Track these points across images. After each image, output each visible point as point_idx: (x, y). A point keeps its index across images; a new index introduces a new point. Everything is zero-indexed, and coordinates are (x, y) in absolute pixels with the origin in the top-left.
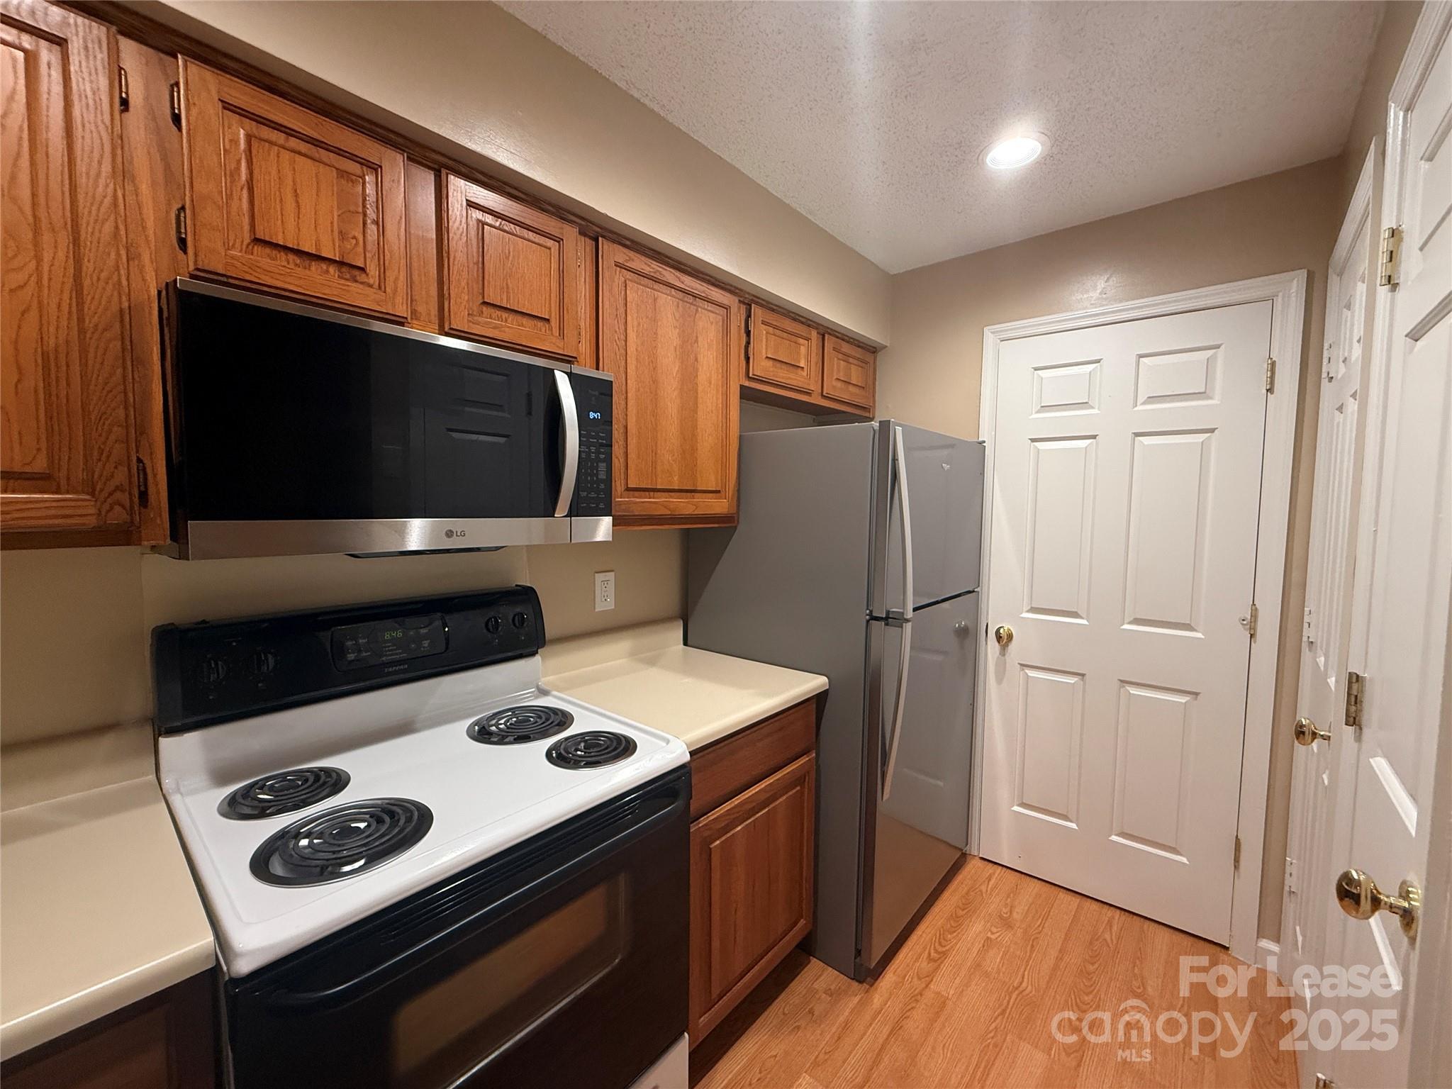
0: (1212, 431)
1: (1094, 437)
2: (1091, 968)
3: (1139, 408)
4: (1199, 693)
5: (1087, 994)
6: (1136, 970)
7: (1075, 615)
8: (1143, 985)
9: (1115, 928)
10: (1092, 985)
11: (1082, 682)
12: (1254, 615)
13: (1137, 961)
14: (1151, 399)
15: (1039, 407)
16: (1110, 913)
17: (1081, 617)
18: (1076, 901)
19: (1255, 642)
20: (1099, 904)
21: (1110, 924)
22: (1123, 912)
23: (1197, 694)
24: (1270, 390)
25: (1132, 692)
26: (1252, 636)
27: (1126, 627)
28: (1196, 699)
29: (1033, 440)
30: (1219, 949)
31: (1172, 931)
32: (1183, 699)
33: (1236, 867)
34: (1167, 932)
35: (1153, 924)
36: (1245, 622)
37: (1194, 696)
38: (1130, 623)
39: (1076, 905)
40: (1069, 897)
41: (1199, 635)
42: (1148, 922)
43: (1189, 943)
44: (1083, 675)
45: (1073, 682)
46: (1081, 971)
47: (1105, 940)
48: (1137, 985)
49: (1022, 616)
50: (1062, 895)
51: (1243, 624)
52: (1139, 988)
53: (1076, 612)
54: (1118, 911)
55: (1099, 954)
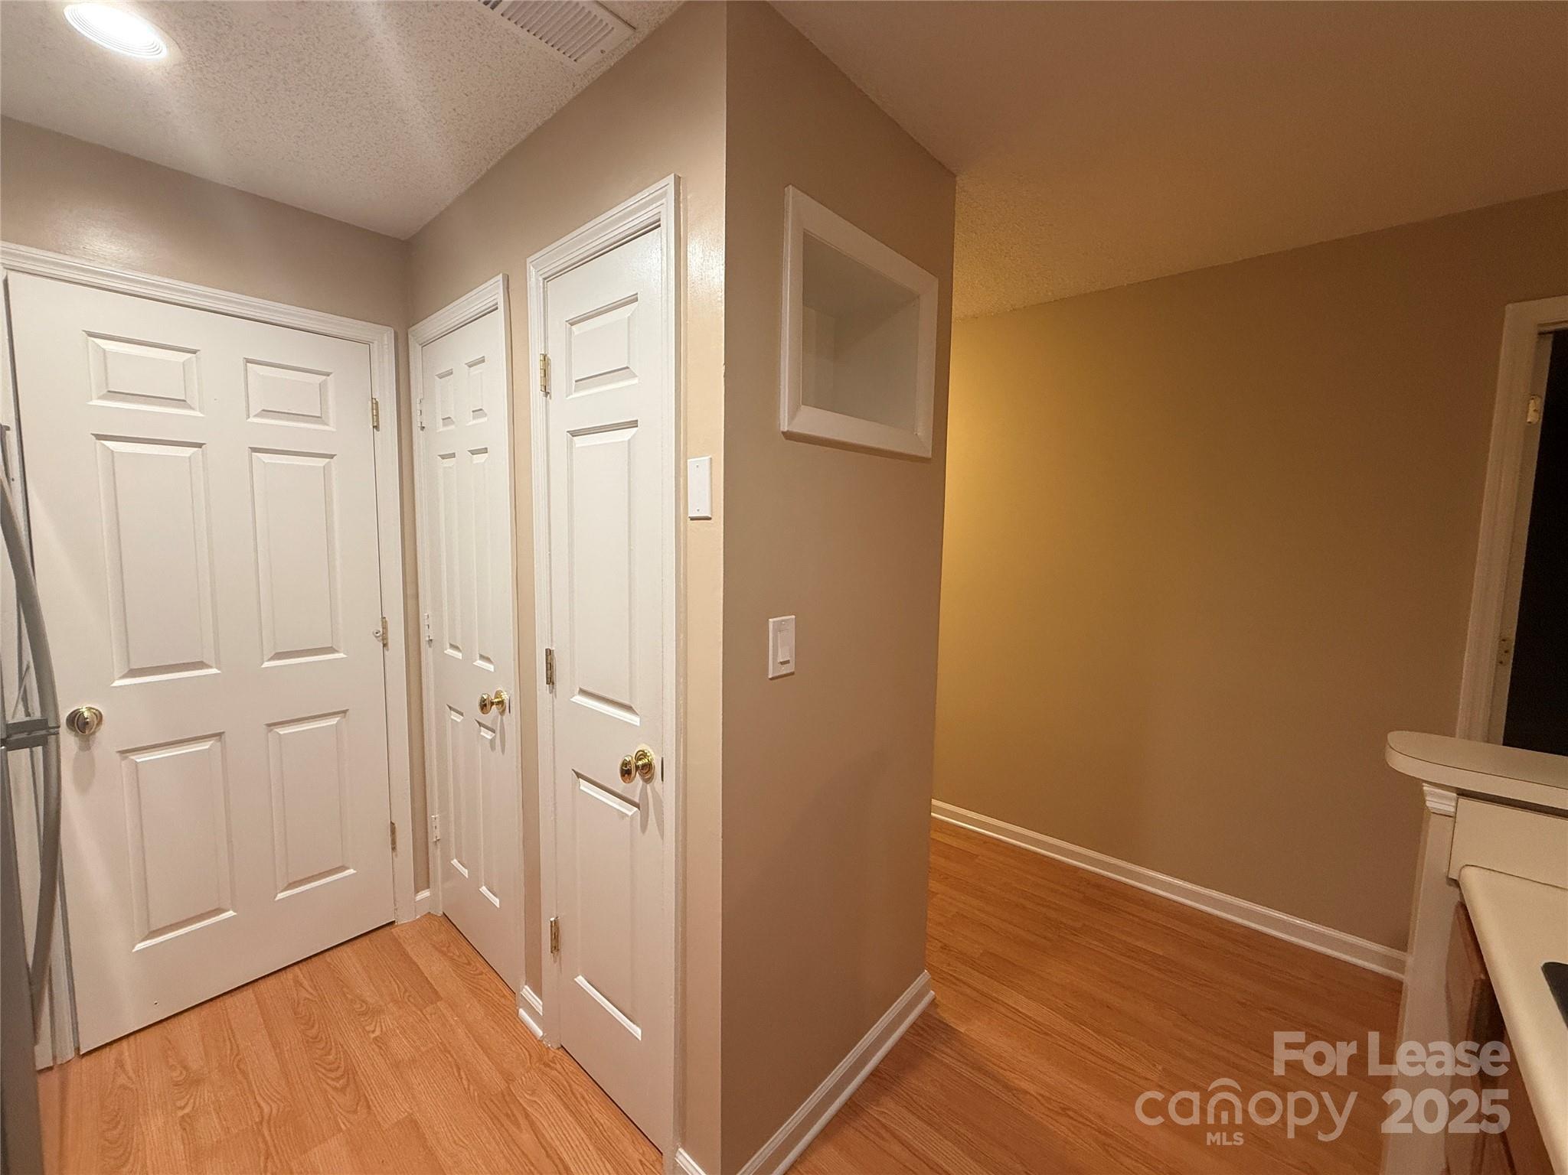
0: (332, 457)
1: (200, 445)
2: (314, 1031)
3: (252, 420)
4: (347, 710)
5: (329, 1054)
6: (349, 996)
7: (201, 665)
8: (363, 1001)
9: (306, 983)
10: (327, 1043)
11: (219, 744)
12: (385, 628)
13: (345, 989)
14: (266, 413)
15: (105, 392)
16: (289, 975)
17: (208, 666)
18: (249, 993)
19: (388, 650)
20: (273, 977)
21: (298, 983)
22: (300, 965)
23: (345, 712)
24: (376, 427)
25: (281, 733)
26: (385, 645)
27: (266, 664)
28: (345, 717)
29: (99, 437)
30: (388, 928)
31: (349, 945)
32: (333, 721)
33: (394, 849)
34: (346, 948)
35: (331, 953)
36: (378, 635)
37: (343, 714)
38: (269, 660)
39: (252, 996)
40: (238, 997)
41: (342, 655)
42: (327, 954)
43: (368, 942)
44: (219, 735)
45: (207, 747)
46: (307, 1042)
47: (305, 999)
48: (359, 1006)
49: (114, 685)
50: (229, 1001)
51: (377, 637)
52: (362, 1006)
53: (202, 662)
54: (296, 968)
55: (310, 1015)
